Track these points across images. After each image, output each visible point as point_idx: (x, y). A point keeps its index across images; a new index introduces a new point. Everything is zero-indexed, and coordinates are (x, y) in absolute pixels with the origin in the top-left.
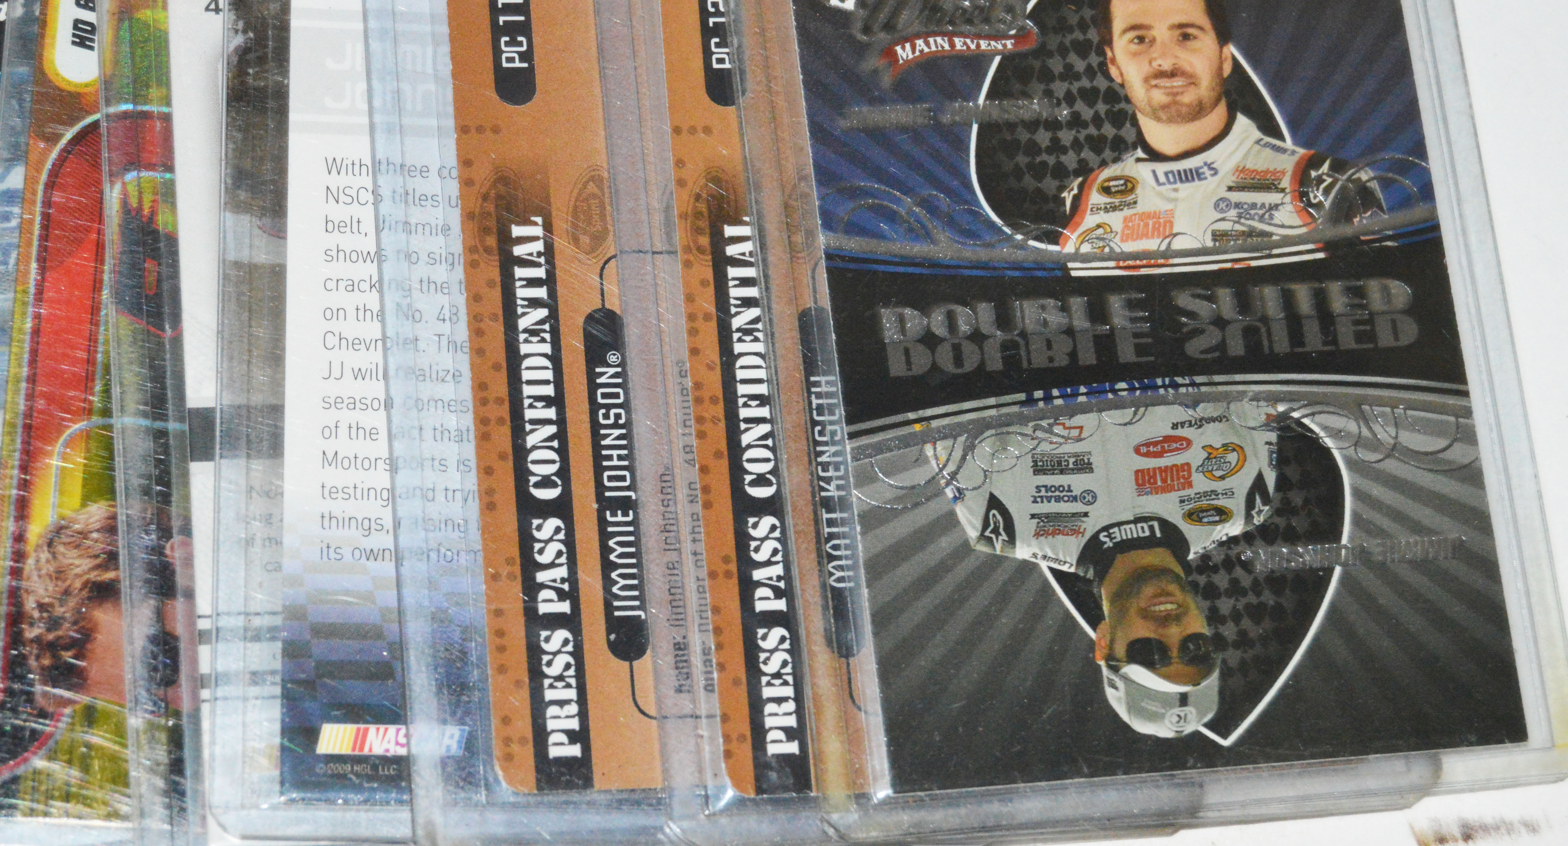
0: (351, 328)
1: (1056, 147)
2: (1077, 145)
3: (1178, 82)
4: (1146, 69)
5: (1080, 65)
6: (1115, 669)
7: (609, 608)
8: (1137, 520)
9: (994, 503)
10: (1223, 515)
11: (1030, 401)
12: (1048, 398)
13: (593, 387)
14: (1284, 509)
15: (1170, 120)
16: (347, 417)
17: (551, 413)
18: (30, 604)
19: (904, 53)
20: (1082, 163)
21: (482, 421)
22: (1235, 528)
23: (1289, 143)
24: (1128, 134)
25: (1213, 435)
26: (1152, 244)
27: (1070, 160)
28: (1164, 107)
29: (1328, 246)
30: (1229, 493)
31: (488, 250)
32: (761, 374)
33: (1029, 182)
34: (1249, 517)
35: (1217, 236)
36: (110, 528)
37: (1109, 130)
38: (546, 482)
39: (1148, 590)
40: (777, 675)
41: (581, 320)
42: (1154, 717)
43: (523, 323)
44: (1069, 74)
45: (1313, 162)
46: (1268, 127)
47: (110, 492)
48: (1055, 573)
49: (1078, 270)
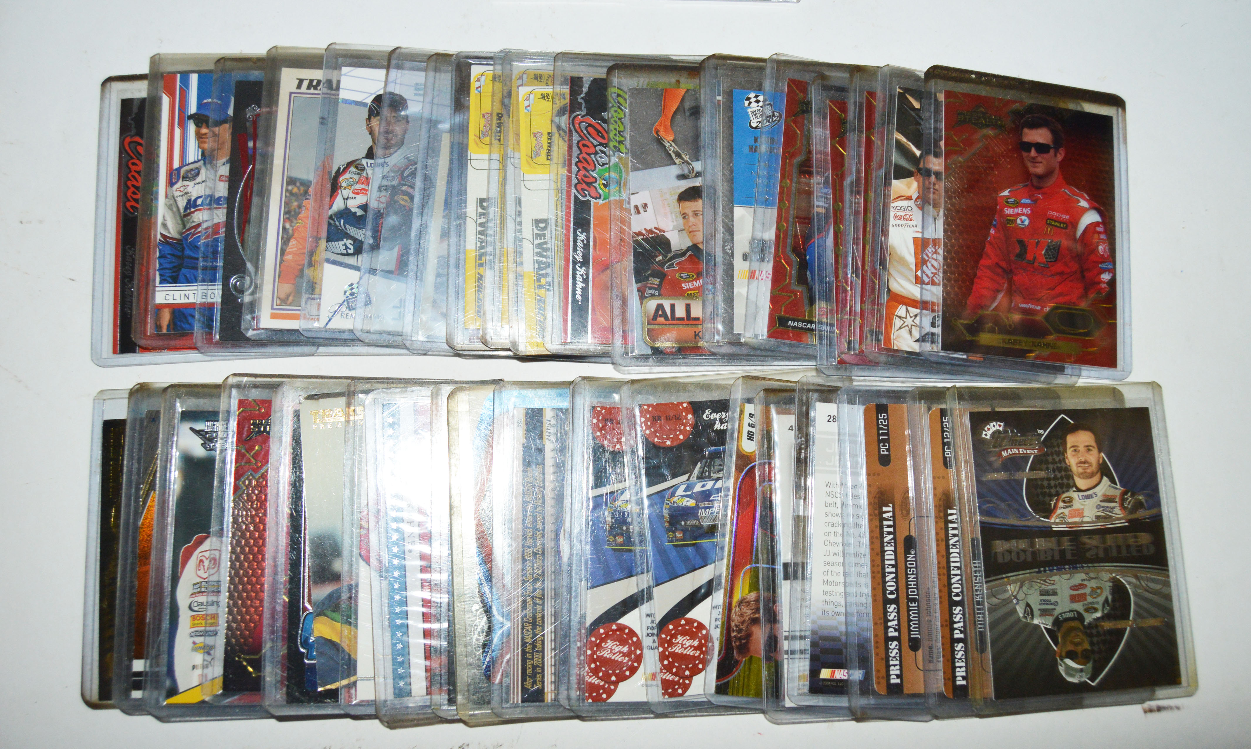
0: (832, 539)
1: (1050, 487)
2: (1056, 486)
3: (1086, 465)
4: (1077, 461)
5: (1057, 459)
6: (1062, 660)
7: (910, 635)
8: (1071, 611)
9: (1028, 605)
10: (1096, 610)
11: (1039, 572)
12: (1045, 571)
13: (906, 561)
14: (1113, 608)
15: (1084, 478)
16: (831, 568)
17: (893, 570)
18: (733, 624)
19: (1004, 454)
20: (1057, 492)
21: (873, 572)
22: (1099, 614)
23: (1118, 486)
24: (1071, 482)
25: (1093, 584)
26: (1077, 520)
27: (1053, 491)
28: (1082, 473)
29: (1129, 521)
30: (1097, 603)
31: (875, 515)
32: (958, 559)
33: (1041, 498)
34: (1103, 611)
35: (1097, 517)
36: (757, 601)
37: (1065, 481)
38: (892, 593)
39: (1073, 634)
40: (960, 659)
41: (903, 539)
42: (1072, 676)
43: (886, 540)
44: (1054, 462)
45: (1125, 493)
46: (1113, 481)
47: (758, 589)
48: (1046, 628)
49: (1055, 528)
